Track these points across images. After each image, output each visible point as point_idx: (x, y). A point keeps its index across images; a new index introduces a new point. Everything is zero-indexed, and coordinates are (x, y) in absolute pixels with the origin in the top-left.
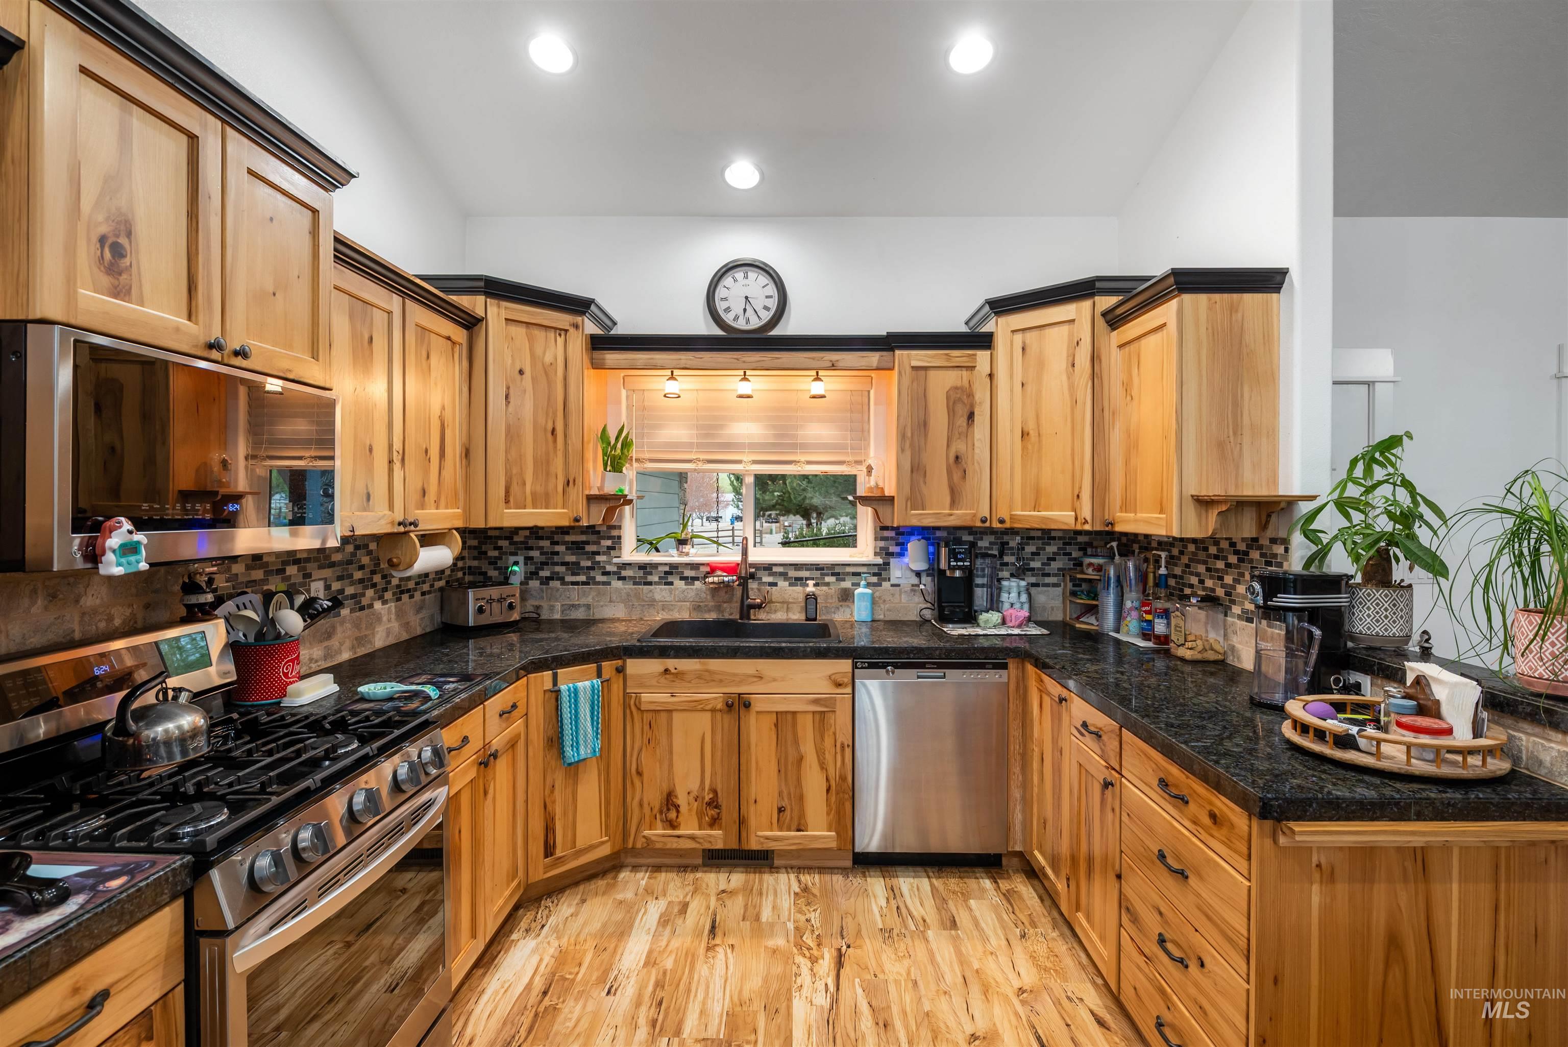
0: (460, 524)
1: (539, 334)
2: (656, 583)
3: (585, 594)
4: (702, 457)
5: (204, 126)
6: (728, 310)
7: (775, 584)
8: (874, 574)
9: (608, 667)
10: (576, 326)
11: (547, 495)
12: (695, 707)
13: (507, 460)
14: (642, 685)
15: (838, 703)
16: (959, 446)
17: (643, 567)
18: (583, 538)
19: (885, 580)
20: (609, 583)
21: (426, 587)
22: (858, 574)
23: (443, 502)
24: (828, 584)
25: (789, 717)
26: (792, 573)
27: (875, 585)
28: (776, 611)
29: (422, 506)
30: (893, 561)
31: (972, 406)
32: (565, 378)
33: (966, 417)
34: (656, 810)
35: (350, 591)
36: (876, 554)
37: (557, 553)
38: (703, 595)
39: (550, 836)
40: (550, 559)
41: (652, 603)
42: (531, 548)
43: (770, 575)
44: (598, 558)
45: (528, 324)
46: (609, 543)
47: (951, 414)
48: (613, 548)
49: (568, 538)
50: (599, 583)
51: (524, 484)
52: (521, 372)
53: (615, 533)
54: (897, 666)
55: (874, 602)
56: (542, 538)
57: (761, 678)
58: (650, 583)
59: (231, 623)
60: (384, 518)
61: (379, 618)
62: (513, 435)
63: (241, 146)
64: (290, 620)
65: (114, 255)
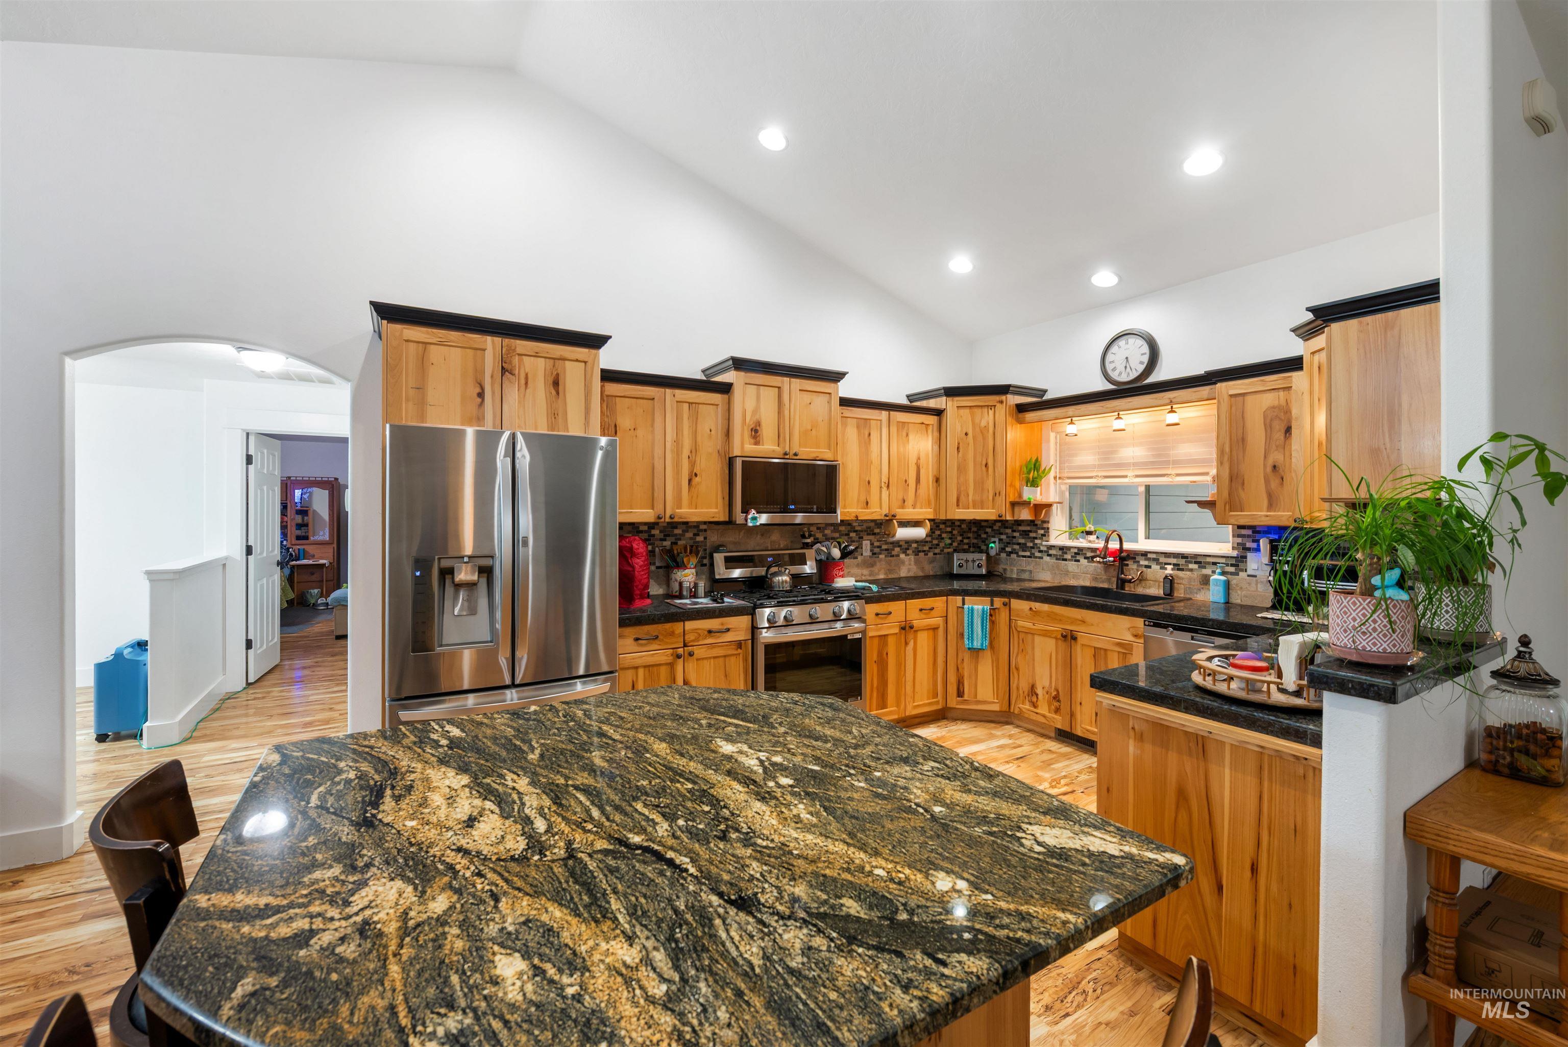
0: (932, 517)
1: (978, 411)
2: (1070, 560)
3: (1029, 564)
4: (1100, 474)
5: (783, 382)
6: (1114, 369)
7: (1149, 567)
8: (1232, 565)
9: (998, 602)
10: (1001, 402)
11: (982, 502)
12: (1046, 634)
13: (958, 483)
14: (1018, 616)
15: (1134, 648)
16: (1276, 457)
17: (1062, 549)
18: (1028, 528)
19: (1242, 570)
20: (1041, 558)
21: (937, 551)
22: (1214, 564)
23: (918, 505)
24: (1191, 570)
25: (1102, 652)
26: (1162, 559)
27: (1232, 574)
28: (1149, 587)
29: (903, 507)
30: (1250, 555)
31: (1289, 421)
32: (994, 434)
33: (1283, 431)
34: (1026, 693)
35: (884, 547)
36: (1233, 548)
37: (1014, 537)
38: (1099, 571)
39: (961, 686)
40: (1011, 541)
41: (1067, 573)
42: (1002, 534)
43: (1146, 560)
44: (1037, 541)
45: (970, 407)
46: (1042, 532)
47: (1269, 431)
48: (1044, 535)
49: (1021, 528)
50: (1036, 557)
51: (968, 495)
52: (966, 434)
53: (1045, 525)
54: (1175, 628)
55: (1228, 586)
56: (1007, 528)
57: (1084, 622)
58: (1066, 560)
59: (818, 552)
60: (876, 512)
61: (903, 562)
62: (962, 469)
63: (797, 383)
64: (836, 553)
65: (755, 433)
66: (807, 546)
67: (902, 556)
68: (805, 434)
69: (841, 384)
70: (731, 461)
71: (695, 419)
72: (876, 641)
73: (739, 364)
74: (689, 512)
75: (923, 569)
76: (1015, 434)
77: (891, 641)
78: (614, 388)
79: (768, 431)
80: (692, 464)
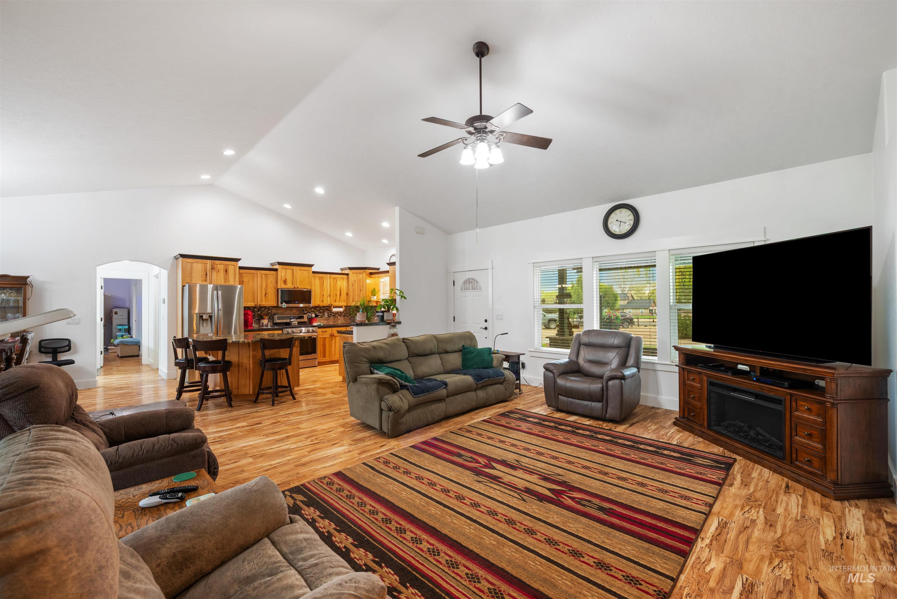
0: (345, 305)
1: (358, 274)
5: (295, 268)
10: (365, 272)
13: (353, 295)
23: (341, 301)
29: (335, 302)
32: (363, 281)
35: (328, 314)
45: (356, 273)
51: (355, 298)
52: (355, 281)
59: (309, 315)
60: (326, 303)
61: (339, 319)
62: (354, 291)
63: (298, 268)
64: (313, 315)
65: (285, 282)
66: (305, 314)
67: (339, 317)
68: (301, 282)
69: (313, 268)
70: (278, 290)
71: (267, 278)
72: (322, 339)
73: (280, 264)
74: (264, 303)
75: (346, 321)
76: (369, 281)
77: (327, 340)
78: (242, 271)
79: (289, 281)
80: (266, 290)
